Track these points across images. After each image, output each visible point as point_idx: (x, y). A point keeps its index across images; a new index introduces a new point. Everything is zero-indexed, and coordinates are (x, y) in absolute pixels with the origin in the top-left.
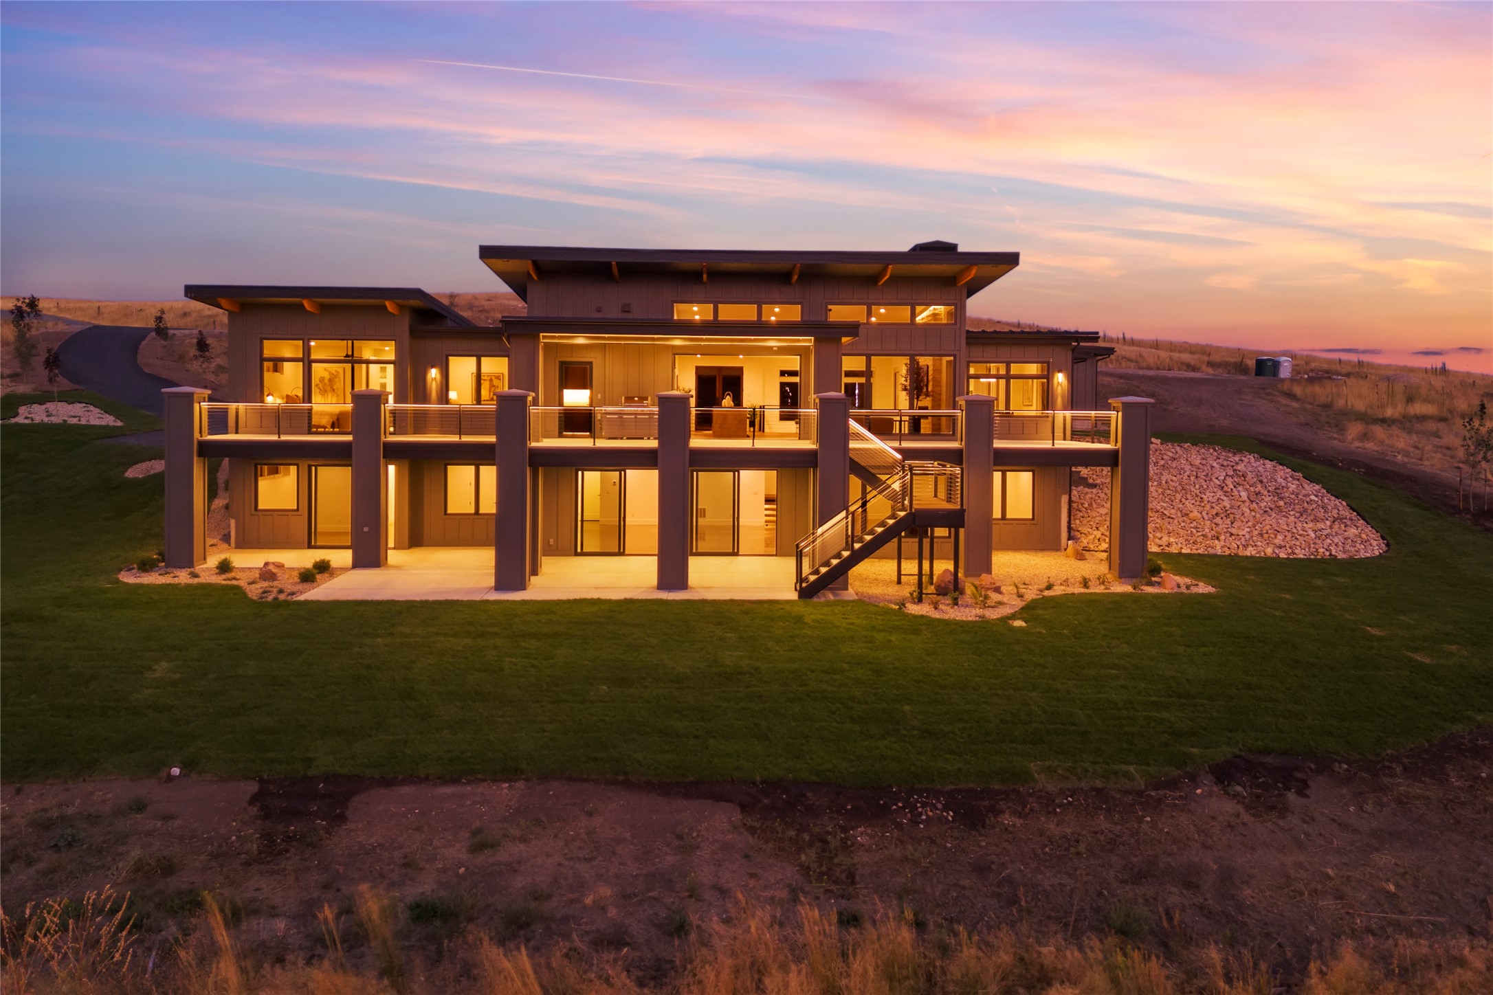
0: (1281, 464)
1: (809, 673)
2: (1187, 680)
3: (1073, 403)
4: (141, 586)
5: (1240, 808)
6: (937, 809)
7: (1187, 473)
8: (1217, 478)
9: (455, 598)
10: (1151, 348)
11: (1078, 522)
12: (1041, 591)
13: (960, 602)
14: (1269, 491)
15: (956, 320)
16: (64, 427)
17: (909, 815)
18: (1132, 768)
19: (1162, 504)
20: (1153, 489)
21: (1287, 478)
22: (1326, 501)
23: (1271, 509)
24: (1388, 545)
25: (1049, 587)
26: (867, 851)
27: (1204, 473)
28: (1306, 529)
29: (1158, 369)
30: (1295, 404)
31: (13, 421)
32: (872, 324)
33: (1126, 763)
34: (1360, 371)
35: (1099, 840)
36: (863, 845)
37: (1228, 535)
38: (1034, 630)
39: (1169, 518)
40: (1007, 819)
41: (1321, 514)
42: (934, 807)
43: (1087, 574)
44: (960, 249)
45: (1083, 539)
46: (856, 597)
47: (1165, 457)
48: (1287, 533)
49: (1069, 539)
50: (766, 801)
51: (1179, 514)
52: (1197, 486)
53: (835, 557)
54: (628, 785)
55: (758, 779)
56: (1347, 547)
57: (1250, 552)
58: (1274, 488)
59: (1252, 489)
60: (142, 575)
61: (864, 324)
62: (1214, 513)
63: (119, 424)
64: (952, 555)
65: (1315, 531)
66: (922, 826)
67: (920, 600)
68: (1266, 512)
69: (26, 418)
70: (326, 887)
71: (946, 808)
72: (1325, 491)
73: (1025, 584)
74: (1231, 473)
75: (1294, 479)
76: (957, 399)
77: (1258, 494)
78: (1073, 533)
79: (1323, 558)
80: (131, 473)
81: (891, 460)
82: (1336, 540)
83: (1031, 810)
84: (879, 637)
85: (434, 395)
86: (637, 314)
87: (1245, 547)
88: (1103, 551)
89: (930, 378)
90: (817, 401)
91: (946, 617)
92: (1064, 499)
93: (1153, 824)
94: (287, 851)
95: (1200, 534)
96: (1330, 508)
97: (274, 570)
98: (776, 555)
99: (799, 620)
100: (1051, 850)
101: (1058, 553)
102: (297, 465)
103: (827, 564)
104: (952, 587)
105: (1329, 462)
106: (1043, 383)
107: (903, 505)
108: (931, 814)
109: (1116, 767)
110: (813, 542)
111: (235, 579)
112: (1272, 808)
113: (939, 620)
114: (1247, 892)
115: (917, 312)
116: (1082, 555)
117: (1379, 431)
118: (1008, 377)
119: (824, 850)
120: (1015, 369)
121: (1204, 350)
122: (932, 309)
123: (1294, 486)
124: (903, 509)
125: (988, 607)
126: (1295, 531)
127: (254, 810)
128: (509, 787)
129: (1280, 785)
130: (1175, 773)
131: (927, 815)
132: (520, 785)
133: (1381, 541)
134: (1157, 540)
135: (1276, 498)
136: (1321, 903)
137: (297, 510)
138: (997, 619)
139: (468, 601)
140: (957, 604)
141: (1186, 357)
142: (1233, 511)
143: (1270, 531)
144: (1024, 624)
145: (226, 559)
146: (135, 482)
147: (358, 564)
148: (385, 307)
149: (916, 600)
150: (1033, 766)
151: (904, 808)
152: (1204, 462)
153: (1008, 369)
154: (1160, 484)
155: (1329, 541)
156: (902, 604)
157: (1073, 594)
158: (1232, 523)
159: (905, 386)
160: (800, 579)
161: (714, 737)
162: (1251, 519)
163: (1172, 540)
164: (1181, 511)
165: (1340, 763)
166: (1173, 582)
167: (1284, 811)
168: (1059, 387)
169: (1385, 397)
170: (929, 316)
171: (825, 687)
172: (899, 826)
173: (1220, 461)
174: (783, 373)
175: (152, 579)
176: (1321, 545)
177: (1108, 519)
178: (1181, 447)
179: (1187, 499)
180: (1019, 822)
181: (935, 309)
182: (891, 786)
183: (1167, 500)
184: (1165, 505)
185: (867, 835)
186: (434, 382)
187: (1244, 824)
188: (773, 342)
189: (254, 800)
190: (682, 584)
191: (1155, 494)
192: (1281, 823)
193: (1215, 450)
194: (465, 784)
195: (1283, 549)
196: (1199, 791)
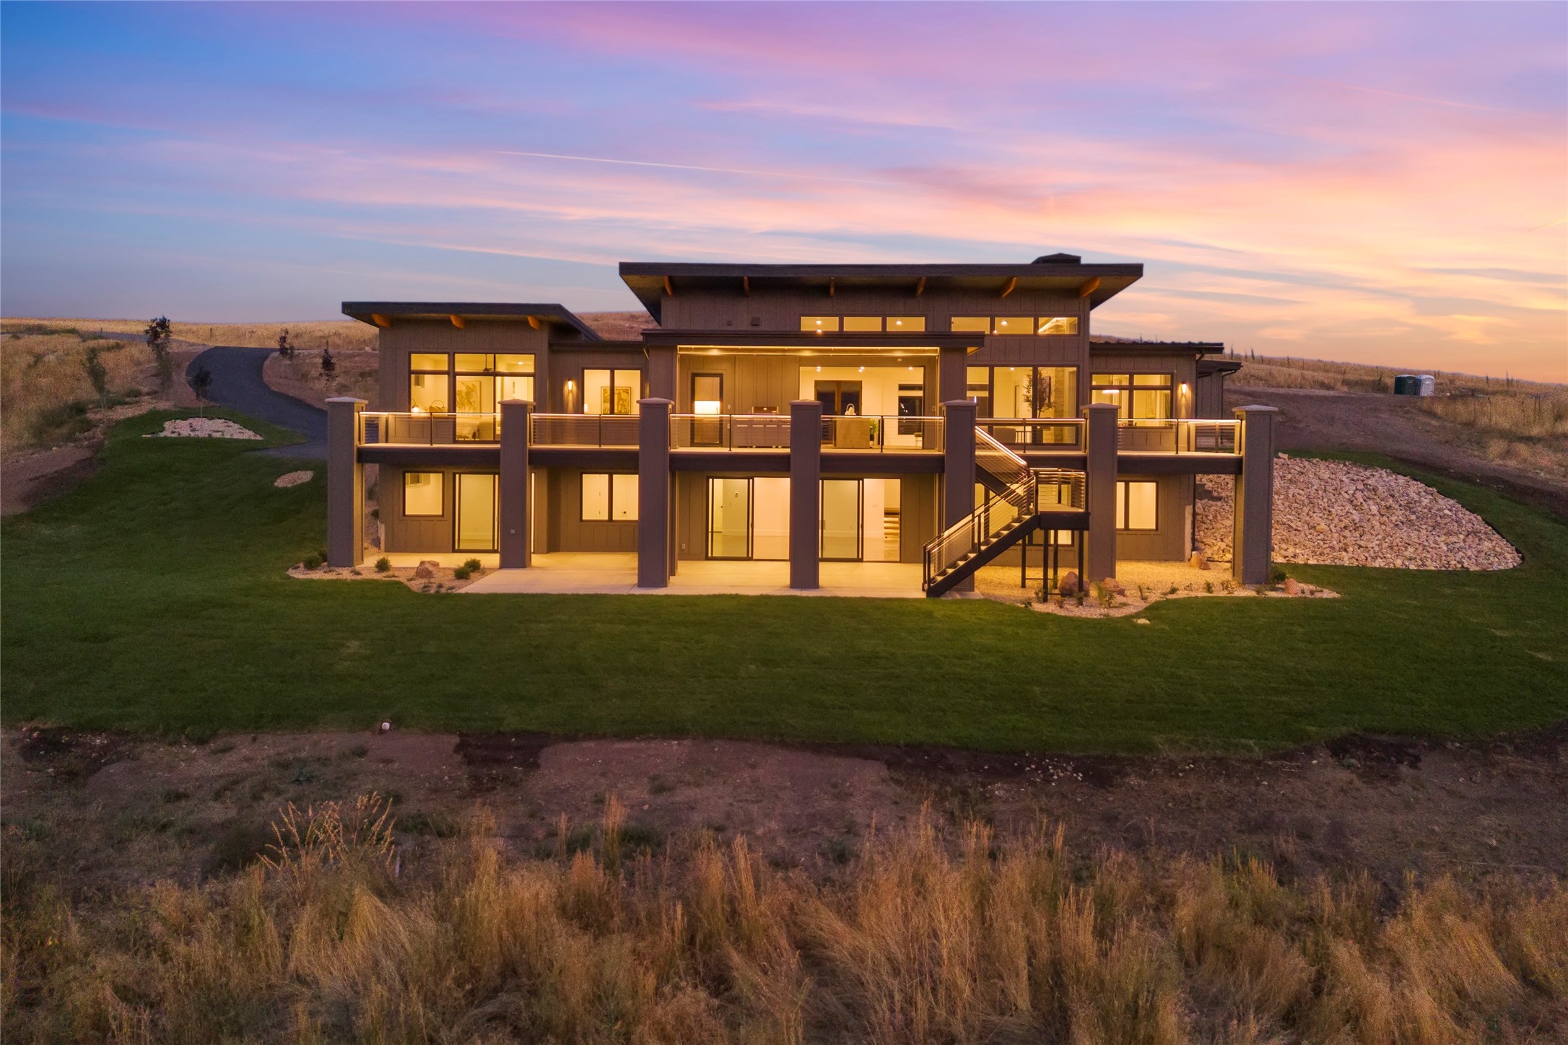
0: (1414, 480)
1: (942, 658)
2: (1308, 671)
3: (1196, 412)
4: (312, 581)
5: (1354, 776)
6: (1067, 771)
7: (1316, 487)
8: (1346, 492)
9: (604, 593)
10: (1282, 366)
11: (1202, 533)
12: (1165, 594)
13: (1084, 603)
14: (1400, 505)
15: (1079, 332)
16: (209, 442)
17: (1042, 776)
18: (1251, 742)
19: (1288, 516)
20: (1278, 500)
21: (1419, 492)
22: (1460, 515)
23: (1402, 523)
24: (1523, 558)
25: (1173, 591)
26: (1004, 802)
27: (1333, 487)
28: (1439, 542)
29: (1289, 387)
30: (1434, 423)
31: (162, 435)
32: (995, 336)
33: (1244, 737)
34: (1508, 388)
35: (1219, 798)
36: (1000, 798)
37: (1357, 547)
38: (1156, 627)
39: (1296, 530)
40: (1133, 781)
41: (1455, 527)
42: (1064, 769)
43: (1210, 580)
44: (1083, 261)
45: (1207, 550)
46: (982, 597)
47: (1292, 471)
48: (1418, 545)
49: (1194, 549)
50: (909, 761)
51: (1306, 527)
52: (1325, 500)
53: (961, 560)
54: (783, 744)
55: (902, 742)
56: (1480, 560)
57: (1379, 563)
58: (1406, 502)
59: (1383, 503)
60: (309, 572)
61: (988, 335)
62: (1342, 526)
63: (259, 438)
64: (1077, 562)
65: (1447, 544)
66: (1054, 784)
67: (1045, 600)
68: (1396, 525)
69: (173, 432)
70: (532, 816)
71: (1076, 770)
72: (1460, 506)
73: (1148, 589)
74: (1360, 487)
75: (1427, 494)
76: (1081, 408)
77: (1388, 508)
78: (1197, 544)
79: (1454, 570)
80: (281, 482)
81: (1015, 468)
82: (1469, 553)
83: (1155, 773)
84: (1009, 630)
85: (570, 406)
86: (765, 327)
87: (1374, 558)
88: (1227, 562)
89: (1053, 388)
90: (944, 408)
91: (1071, 615)
92: (1189, 510)
93: (1270, 787)
94: (494, 789)
95: (1327, 546)
96: (1464, 522)
97: (431, 568)
98: (900, 562)
99: (929, 615)
100: (1173, 805)
101: (1182, 564)
102: (443, 473)
103: (953, 565)
104: (1076, 589)
105: (1465, 478)
106: (1166, 395)
107: (1028, 508)
108: (1061, 774)
109: (1236, 741)
110: (939, 544)
111: (394, 576)
112: (1384, 777)
113: (1065, 617)
114: (1356, 841)
115: (1040, 323)
116: (1205, 564)
117: (1523, 449)
118: (1131, 388)
119: (965, 801)
120: (1139, 380)
121: (1340, 369)
122: (1055, 321)
123: (1427, 501)
124: (1028, 513)
125: (1113, 607)
126: (1426, 543)
127: (459, 758)
128: (678, 744)
129: (1393, 759)
130: (1291, 746)
131: (1058, 776)
132: (687, 742)
133: (1516, 554)
134: (1283, 551)
135: (1408, 513)
136: (1425, 853)
137: (443, 515)
138: (1122, 617)
139: (615, 595)
140: (1081, 604)
141: (1320, 376)
142: (1363, 524)
143: (1400, 544)
144: (1147, 622)
145: (384, 559)
146: (285, 491)
147: (504, 564)
148: (527, 322)
149: (1042, 600)
150: (1158, 739)
151: (1037, 769)
152: (1333, 477)
153: (1131, 380)
154: (1287, 498)
155: (1461, 554)
156: (1028, 603)
157: (1197, 597)
158: (1361, 536)
159: (1028, 397)
160: (928, 580)
161: (858, 709)
162: (1381, 533)
163: (1298, 551)
164: (1308, 524)
165: (1453, 742)
166: (1296, 589)
167: (1395, 780)
168: (1183, 399)
169: (1531, 414)
170: (1051, 328)
171: (959, 670)
172: (1033, 784)
173: (1350, 475)
174: (902, 388)
175: (317, 575)
176: (1453, 557)
177: (1232, 530)
178: (1310, 461)
179: (1314, 513)
180: (1143, 783)
181: (1057, 321)
182: (1024, 752)
183: (1293, 513)
184: (1292, 517)
185: (1004, 789)
186: (571, 394)
187: (1358, 790)
188: (899, 352)
189: (457, 749)
190: (814, 584)
191: (1281, 507)
192: (1392, 789)
193: (1345, 465)
194: (639, 741)
195: (1413, 561)
196: (1315, 762)
